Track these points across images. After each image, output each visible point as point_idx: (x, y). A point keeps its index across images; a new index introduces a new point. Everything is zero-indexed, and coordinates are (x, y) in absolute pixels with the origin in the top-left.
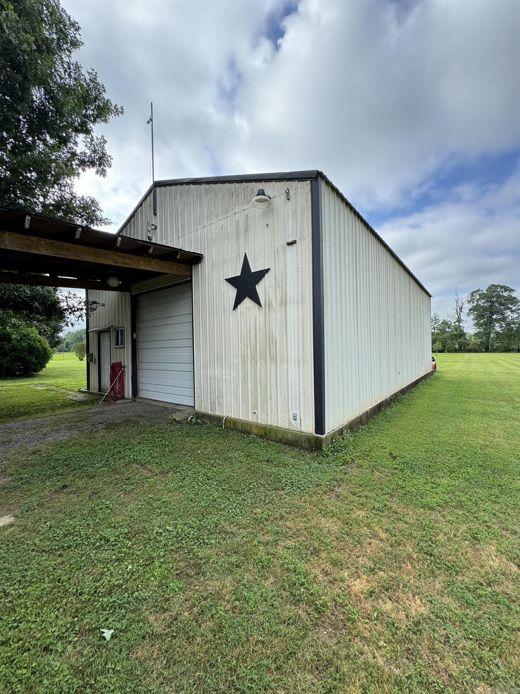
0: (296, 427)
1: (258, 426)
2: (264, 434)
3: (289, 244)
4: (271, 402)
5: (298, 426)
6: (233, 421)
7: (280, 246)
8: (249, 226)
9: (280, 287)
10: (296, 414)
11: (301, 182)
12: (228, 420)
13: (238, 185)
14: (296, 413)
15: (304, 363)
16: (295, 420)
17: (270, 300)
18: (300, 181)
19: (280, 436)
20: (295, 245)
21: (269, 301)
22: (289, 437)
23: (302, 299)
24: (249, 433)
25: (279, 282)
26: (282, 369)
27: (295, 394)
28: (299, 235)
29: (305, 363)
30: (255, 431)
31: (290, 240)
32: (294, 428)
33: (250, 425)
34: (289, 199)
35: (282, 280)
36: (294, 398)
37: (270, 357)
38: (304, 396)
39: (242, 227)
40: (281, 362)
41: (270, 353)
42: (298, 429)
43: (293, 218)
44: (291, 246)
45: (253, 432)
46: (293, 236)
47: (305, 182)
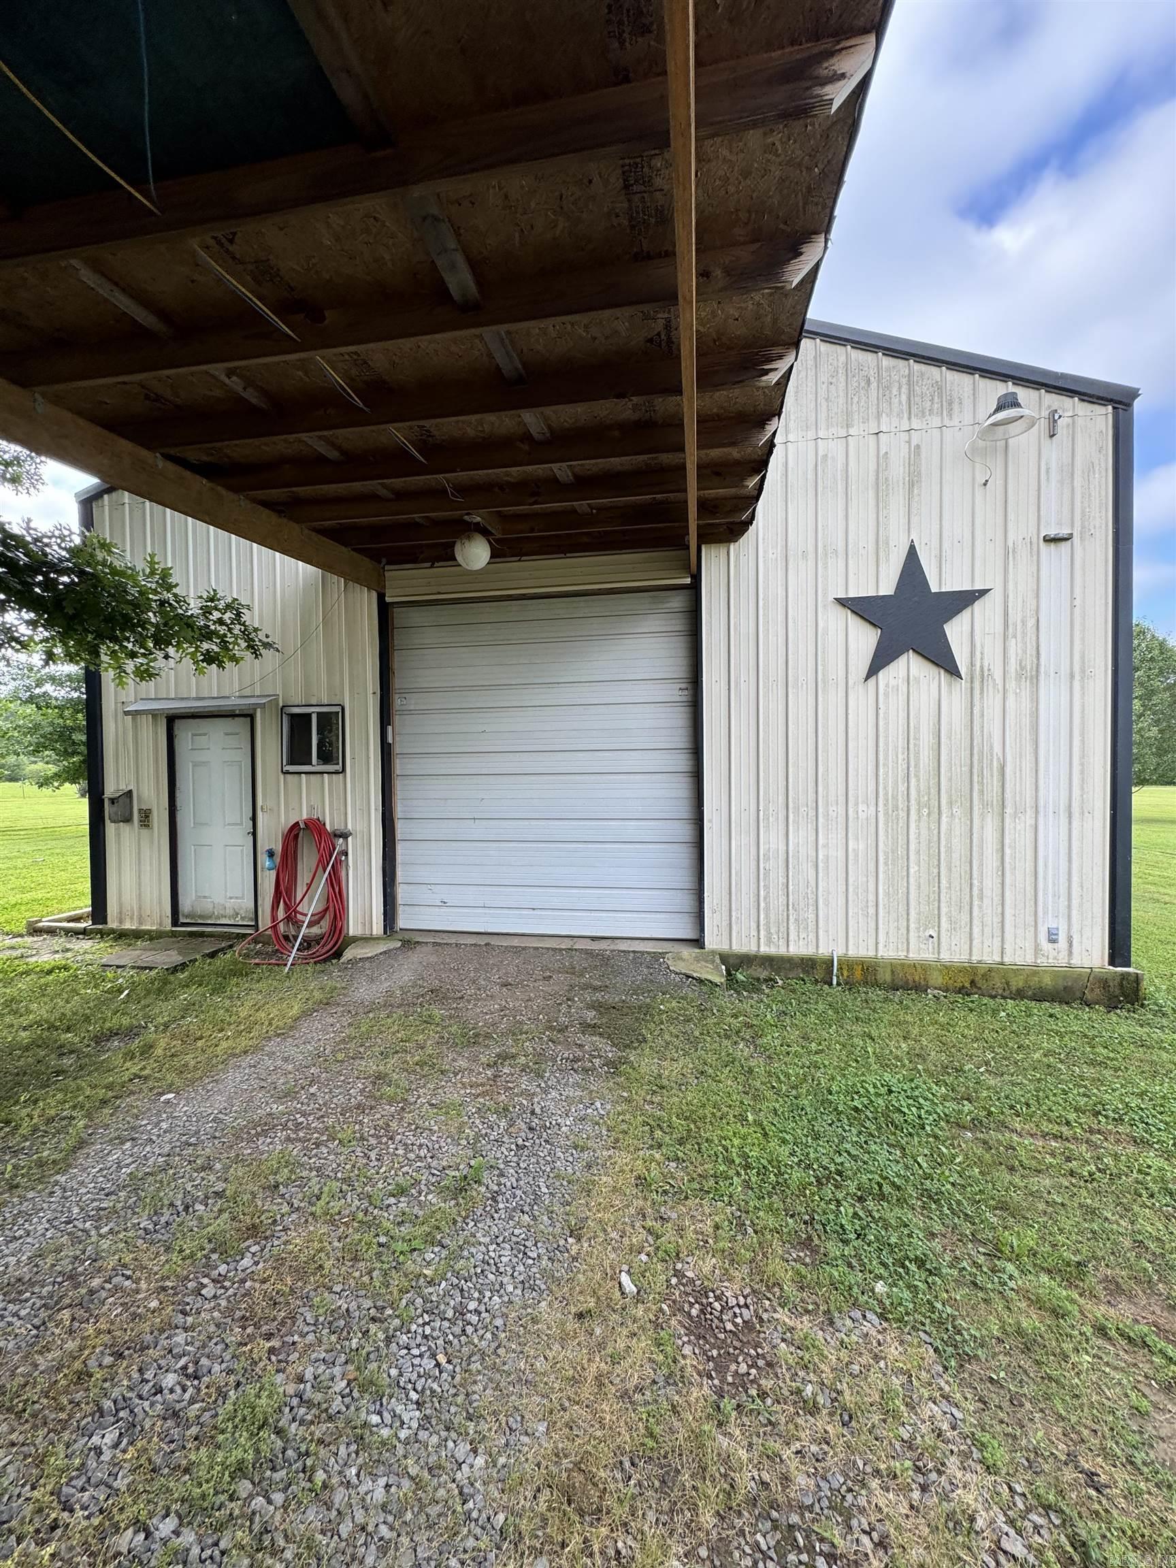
0: (1055, 958)
1: (947, 968)
2: (967, 985)
3: (1049, 540)
4: (980, 907)
5: (1064, 953)
6: (862, 963)
7: (1021, 538)
8: (923, 472)
9: (1019, 636)
10: (1058, 929)
11: (1086, 404)
12: (848, 964)
13: (887, 362)
14: (1055, 926)
15: (1083, 813)
16: (1053, 941)
17: (986, 664)
18: (1083, 400)
19: (1017, 983)
20: (1065, 546)
21: (982, 668)
22: (1047, 981)
23: (1083, 671)
24: (920, 988)
25: (1015, 625)
26: (1018, 827)
27: (1054, 884)
28: (1078, 524)
29: (1086, 814)
30: (937, 979)
31: (1052, 532)
32: (1050, 961)
33: (925, 967)
34: (1052, 436)
35: (1024, 622)
36: (1050, 890)
37: (981, 800)
38: (1082, 887)
39: (897, 470)
40: (1015, 812)
41: (982, 792)
42: (1063, 960)
43: (1061, 482)
44: (1052, 545)
45: (931, 982)
46: (1060, 524)
47: (1096, 407)
